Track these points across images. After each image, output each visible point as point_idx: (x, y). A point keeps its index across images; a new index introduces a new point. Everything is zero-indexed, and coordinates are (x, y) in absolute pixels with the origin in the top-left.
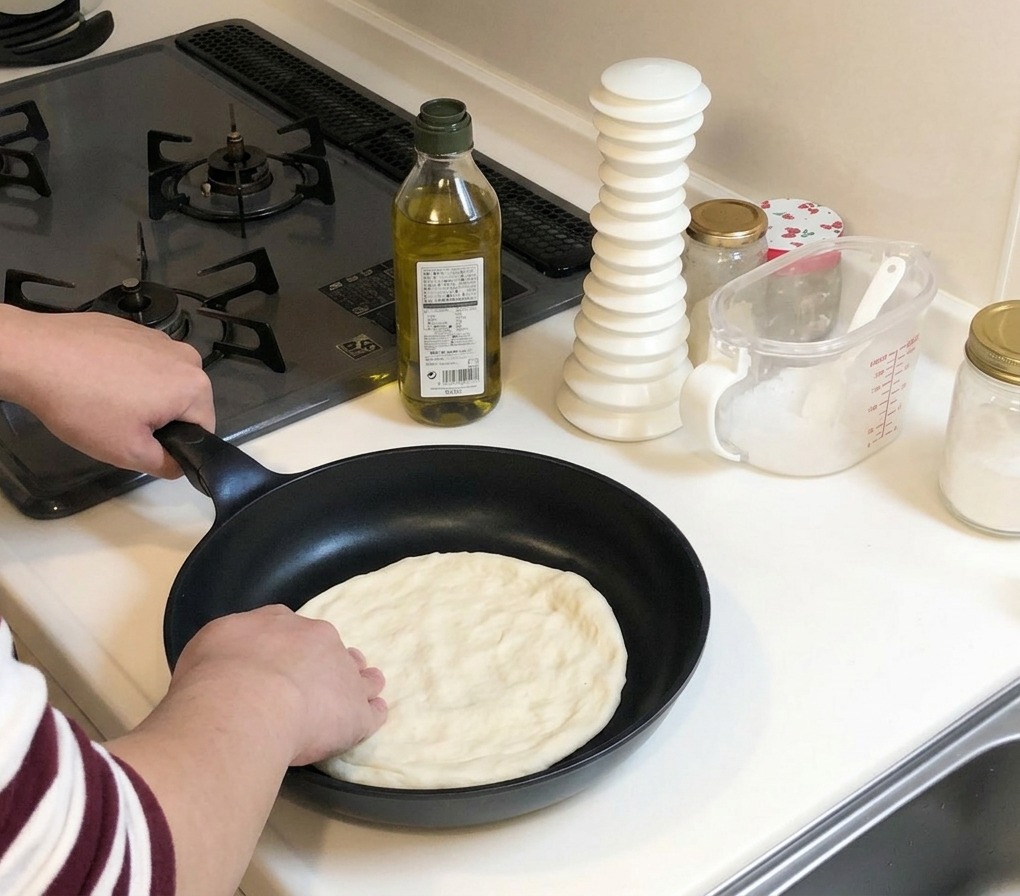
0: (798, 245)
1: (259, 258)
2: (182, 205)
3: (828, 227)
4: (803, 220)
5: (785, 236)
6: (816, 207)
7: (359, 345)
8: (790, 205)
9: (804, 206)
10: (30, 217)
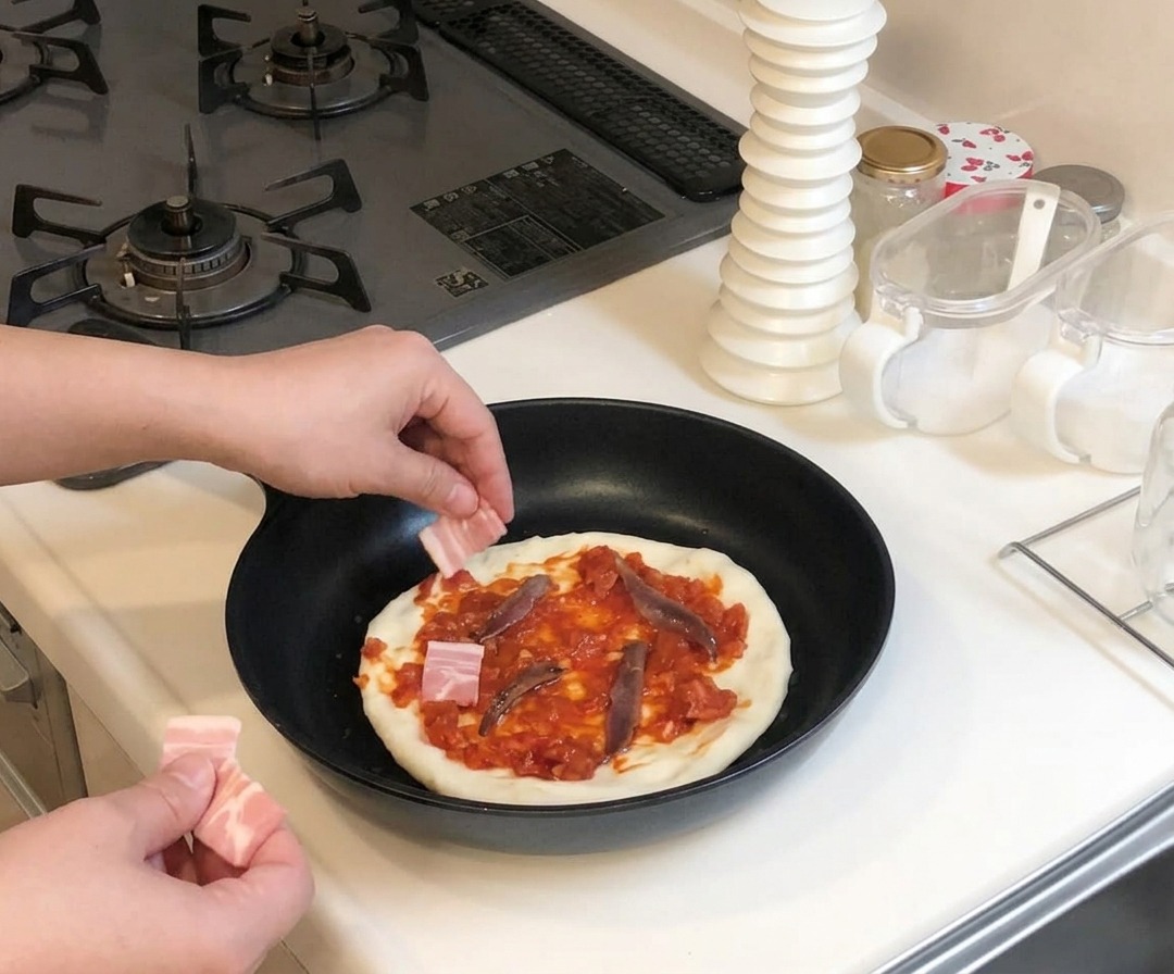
0: (982, 180)
1: (338, 171)
2: (240, 97)
3: (1016, 159)
4: (987, 149)
5: (965, 168)
6: (1001, 133)
7: (460, 280)
8: (972, 131)
9: (985, 132)
10: (78, 121)
